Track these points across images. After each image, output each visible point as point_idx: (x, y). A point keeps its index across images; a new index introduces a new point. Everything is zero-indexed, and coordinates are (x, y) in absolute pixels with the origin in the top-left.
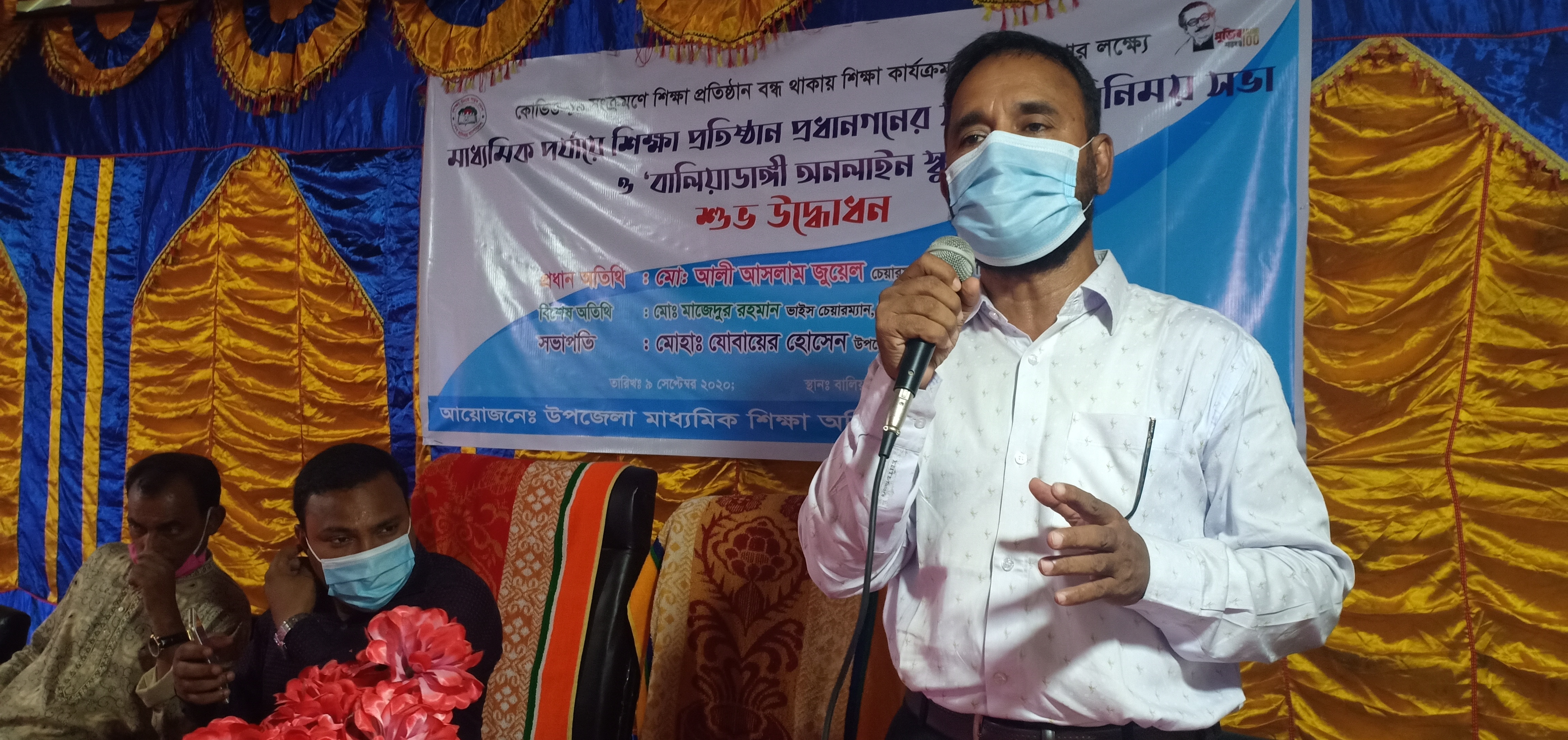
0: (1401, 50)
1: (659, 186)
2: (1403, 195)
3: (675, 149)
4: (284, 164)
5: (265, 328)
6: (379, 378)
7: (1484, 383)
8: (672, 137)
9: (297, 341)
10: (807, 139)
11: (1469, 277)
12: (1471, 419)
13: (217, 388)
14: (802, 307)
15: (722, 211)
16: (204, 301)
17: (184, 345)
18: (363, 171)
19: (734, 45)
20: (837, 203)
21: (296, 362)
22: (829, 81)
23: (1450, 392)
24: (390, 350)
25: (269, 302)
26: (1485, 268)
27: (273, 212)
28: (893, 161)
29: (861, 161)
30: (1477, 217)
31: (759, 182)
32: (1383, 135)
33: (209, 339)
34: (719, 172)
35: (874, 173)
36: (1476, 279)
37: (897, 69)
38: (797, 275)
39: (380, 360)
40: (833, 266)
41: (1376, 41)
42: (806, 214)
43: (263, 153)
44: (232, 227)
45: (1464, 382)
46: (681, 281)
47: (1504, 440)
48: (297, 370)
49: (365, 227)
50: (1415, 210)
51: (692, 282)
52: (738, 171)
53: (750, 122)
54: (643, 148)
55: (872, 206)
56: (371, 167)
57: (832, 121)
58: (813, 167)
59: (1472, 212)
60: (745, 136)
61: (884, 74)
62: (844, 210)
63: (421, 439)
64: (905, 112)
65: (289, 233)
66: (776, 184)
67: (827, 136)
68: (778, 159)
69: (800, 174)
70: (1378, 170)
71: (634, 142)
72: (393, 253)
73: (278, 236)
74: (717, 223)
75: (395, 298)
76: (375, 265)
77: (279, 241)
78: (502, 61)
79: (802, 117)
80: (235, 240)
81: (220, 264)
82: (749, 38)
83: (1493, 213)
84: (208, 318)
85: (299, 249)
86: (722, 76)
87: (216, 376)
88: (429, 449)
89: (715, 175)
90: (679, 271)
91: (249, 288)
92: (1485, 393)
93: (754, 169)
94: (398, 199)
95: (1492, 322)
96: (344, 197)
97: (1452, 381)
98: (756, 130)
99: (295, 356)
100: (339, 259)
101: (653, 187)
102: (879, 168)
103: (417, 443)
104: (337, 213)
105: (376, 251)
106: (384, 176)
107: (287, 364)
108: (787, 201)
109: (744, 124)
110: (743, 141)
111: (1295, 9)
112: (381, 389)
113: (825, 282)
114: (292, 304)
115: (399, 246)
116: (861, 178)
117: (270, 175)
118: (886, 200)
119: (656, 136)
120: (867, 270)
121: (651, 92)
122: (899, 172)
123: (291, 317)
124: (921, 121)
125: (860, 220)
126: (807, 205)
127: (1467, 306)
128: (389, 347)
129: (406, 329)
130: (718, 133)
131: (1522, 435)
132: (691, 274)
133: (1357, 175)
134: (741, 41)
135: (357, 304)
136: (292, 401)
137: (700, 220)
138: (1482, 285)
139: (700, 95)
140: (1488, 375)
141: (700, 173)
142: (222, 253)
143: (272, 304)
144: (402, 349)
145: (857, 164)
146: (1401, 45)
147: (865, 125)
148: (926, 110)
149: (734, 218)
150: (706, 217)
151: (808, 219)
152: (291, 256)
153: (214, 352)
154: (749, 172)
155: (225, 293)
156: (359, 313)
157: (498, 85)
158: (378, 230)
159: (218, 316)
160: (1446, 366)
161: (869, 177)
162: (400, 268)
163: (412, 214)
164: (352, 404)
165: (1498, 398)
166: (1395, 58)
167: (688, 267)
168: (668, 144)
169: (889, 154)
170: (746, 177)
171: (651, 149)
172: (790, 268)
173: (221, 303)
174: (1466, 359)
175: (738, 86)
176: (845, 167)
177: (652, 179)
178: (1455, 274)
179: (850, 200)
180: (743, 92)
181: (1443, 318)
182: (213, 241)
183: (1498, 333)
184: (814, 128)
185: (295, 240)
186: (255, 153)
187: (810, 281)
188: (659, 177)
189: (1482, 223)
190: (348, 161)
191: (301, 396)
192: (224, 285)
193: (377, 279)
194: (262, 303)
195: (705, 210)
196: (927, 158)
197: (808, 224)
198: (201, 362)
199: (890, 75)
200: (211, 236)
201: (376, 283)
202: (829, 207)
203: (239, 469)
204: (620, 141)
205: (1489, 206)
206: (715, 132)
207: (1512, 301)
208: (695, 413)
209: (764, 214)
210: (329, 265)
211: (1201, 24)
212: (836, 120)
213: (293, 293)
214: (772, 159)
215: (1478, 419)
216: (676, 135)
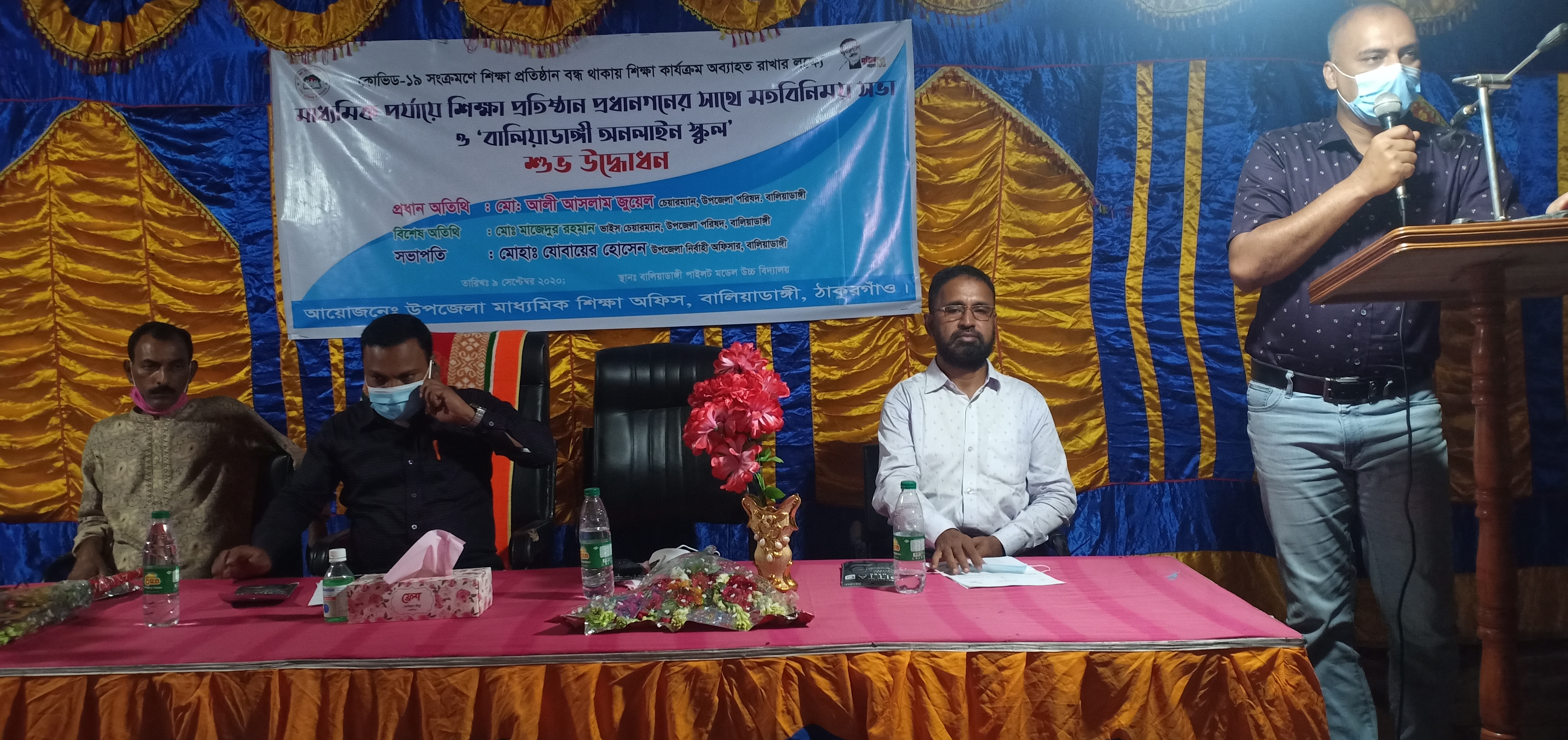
0: (960, 74)
1: (491, 140)
2: (961, 156)
3: (502, 114)
4: (120, 116)
5: (110, 254)
6: (238, 289)
7: (1006, 257)
8: (498, 105)
9: (144, 264)
10: (605, 111)
11: (996, 201)
12: (1001, 277)
13: (58, 307)
14: (611, 226)
15: (545, 159)
16: (36, 233)
17: (17, 272)
18: (210, 124)
19: (542, 42)
20: (631, 155)
21: (144, 281)
22: (618, 72)
23: (990, 263)
24: (247, 268)
25: (112, 232)
26: (1004, 197)
27: (111, 156)
28: (667, 128)
29: (646, 128)
30: (1000, 169)
31: (571, 139)
32: (952, 122)
33: (46, 266)
34: (539, 132)
35: (655, 136)
36: (1000, 202)
37: (666, 67)
38: (606, 204)
39: (237, 275)
40: (632, 198)
41: (947, 69)
42: (609, 163)
43: (93, 105)
44: (66, 170)
45: (996, 258)
46: (516, 209)
47: (1016, 287)
48: (146, 288)
49: (215, 169)
50: (971, 165)
51: (524, 210)
52: (554, 132)
53: (560, 97)
54: (475, 113)
55: (656, 158)
56: (219, 120)
57: (622, 100)
58: (611, 131)
59: (998, 166)
60: (557, 108)
61: (657, 70)
62: (637, 160)
63: (286, 335)
64: (674, 96)
65: (128, 173)
66: (584, 141)
67: (620, 110)
68: (585, 125)
69: (602, 135)
70: (950, 142)
71: (467, 108)
72: (244, 190)
73: (117, 176)
74: (541, 168)
75: (249, 226)
76: (229, 200)
77: (120, 181)
78: (343, 42)
79: (600, 95)
80: (71, 181)
81: (53, 200)
82: (555, 39)
83: (1007, 166)
84: (43, 248)
85: (141, 188)
86: (537, 64)
87: (57, 297)
88: (294, 343)
89: (536, 134)
90: (513, 202)
91: (83, 221)
92: (1007, 263)
93: (566, 131)
94: (247, 147)
95: (1009, 225)
96: (189, 144)
97: (991, 257)
98: (566, 103)
99: (142, 277)
100: (189, 195)
101: (486, 141)
102: (658, 132)
103: (282, 339)
104: (184, 158)
105: (227, 189)
106: (231, 127)
107: (137, 283)
108: (594, 153)
109: (555, 98)
110: (556, 111)
111: (904, 46)
112: (240, 298)
113: (626, 209)
114: (135, 234)
115: (251, 184)
116: (646, 139)
117: (106, 125)
118: (666, 154)
119: (485, 104)
120: (656, 201)
121: (478, 72)
122: (672, 136)
123: (137, 243)
124: (685, 103)
125: (649, 167)
126: (609, 156)
127: (996, 217)
128: (246, 265)
129: (263, 250)
130: (536, 104)
131: (1025, 283)
132: (523, 204)
133: (941, 144)
134: (548, 41)
135: (212, 231)
136: (143, 313)
137: (528, 166)
138: (1003, 205)
139: (519, 76)
140: (1008, 253)
141: (524, 132)
142: (54, 191)
143: (116, 234)
144: (260, 266)
145: (643, 130)
146: (961, 72)
147: (646, 103)
148: (689, 96)
149: (555, 164)
150: (532, 163)
151: (611, 166)
152: (131, 193)
153: (53, 276)
154: (563, 133)
155: (60, 225)
156: (216, 239)
157: (340, 59)
158: (227, 171)
159: (54, 246)
160: (987, 250)
161: (652, 139)
162: (252, 202)
163: (262, 158)
164: (211, 312)
165: (1013, 265)
166: (956, 78)
167: (520, 199)
168: (496, 111)
169: (665, 124)
170: (560, 136)
171: (483, 114)
172: (600, 199)
173: (57, 234)
174: (997, 245)
175: (549, 72)
176: (634, 131)
177: (484, 136)
178: (990, 200)
179: (640, 154)
180: (553, 76)
181: (984, 224)
182: (42, 182)
183: (1012, 231)
184: (610, 104)
185: (136, 179)
186: (85, 105)
187: (615, 208)
188: (490, 134)
189: (1002, 172)
190: (194, 115)
191: (152, 309)
192: (57, 219)
193: (229, 211)
194: (105, 233)
195: (531, 158)
196: (690, 127)
197: (610, 170)
198: (40, 286)
199: (662, 71)
200: (40, 176)
201: (228, 214)
202: (625, 158)
203: (88, 374)
204: (455, 107)
205: (1006, 163)
206: (533, 104)
207: (1017, 214)
208: (535, 302)
209: (577, 163)
210: (178, 199)
211: (853, 52)
212: (625, 99)
213: (135, 224)
214: (580, 124)
215: (1004, 277)
216: (502, 104)
